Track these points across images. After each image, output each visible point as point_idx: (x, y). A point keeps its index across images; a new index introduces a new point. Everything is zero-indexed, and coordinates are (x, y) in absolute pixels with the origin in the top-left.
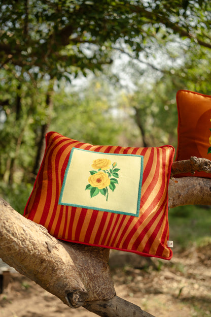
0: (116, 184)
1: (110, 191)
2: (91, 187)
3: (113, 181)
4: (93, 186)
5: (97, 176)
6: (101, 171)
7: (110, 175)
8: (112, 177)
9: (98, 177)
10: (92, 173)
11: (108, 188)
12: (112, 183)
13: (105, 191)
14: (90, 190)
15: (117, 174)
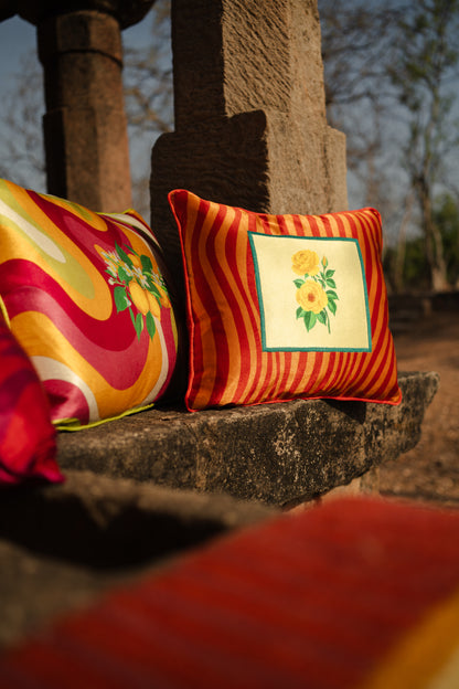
0: (335, 301)
1: (329, 313)
2: (303, 313)
3: (330, 295)
4: (305, 309)
5: (306, 289)
6: (309, 278)
7: (323, 285)
8: (328, 288)
9: (309, 292)
10: (298, 285)
11: (327, 309)
12: (330, 300)
13: (324, 315)
14: (303, 319)
15: (332, 281)
